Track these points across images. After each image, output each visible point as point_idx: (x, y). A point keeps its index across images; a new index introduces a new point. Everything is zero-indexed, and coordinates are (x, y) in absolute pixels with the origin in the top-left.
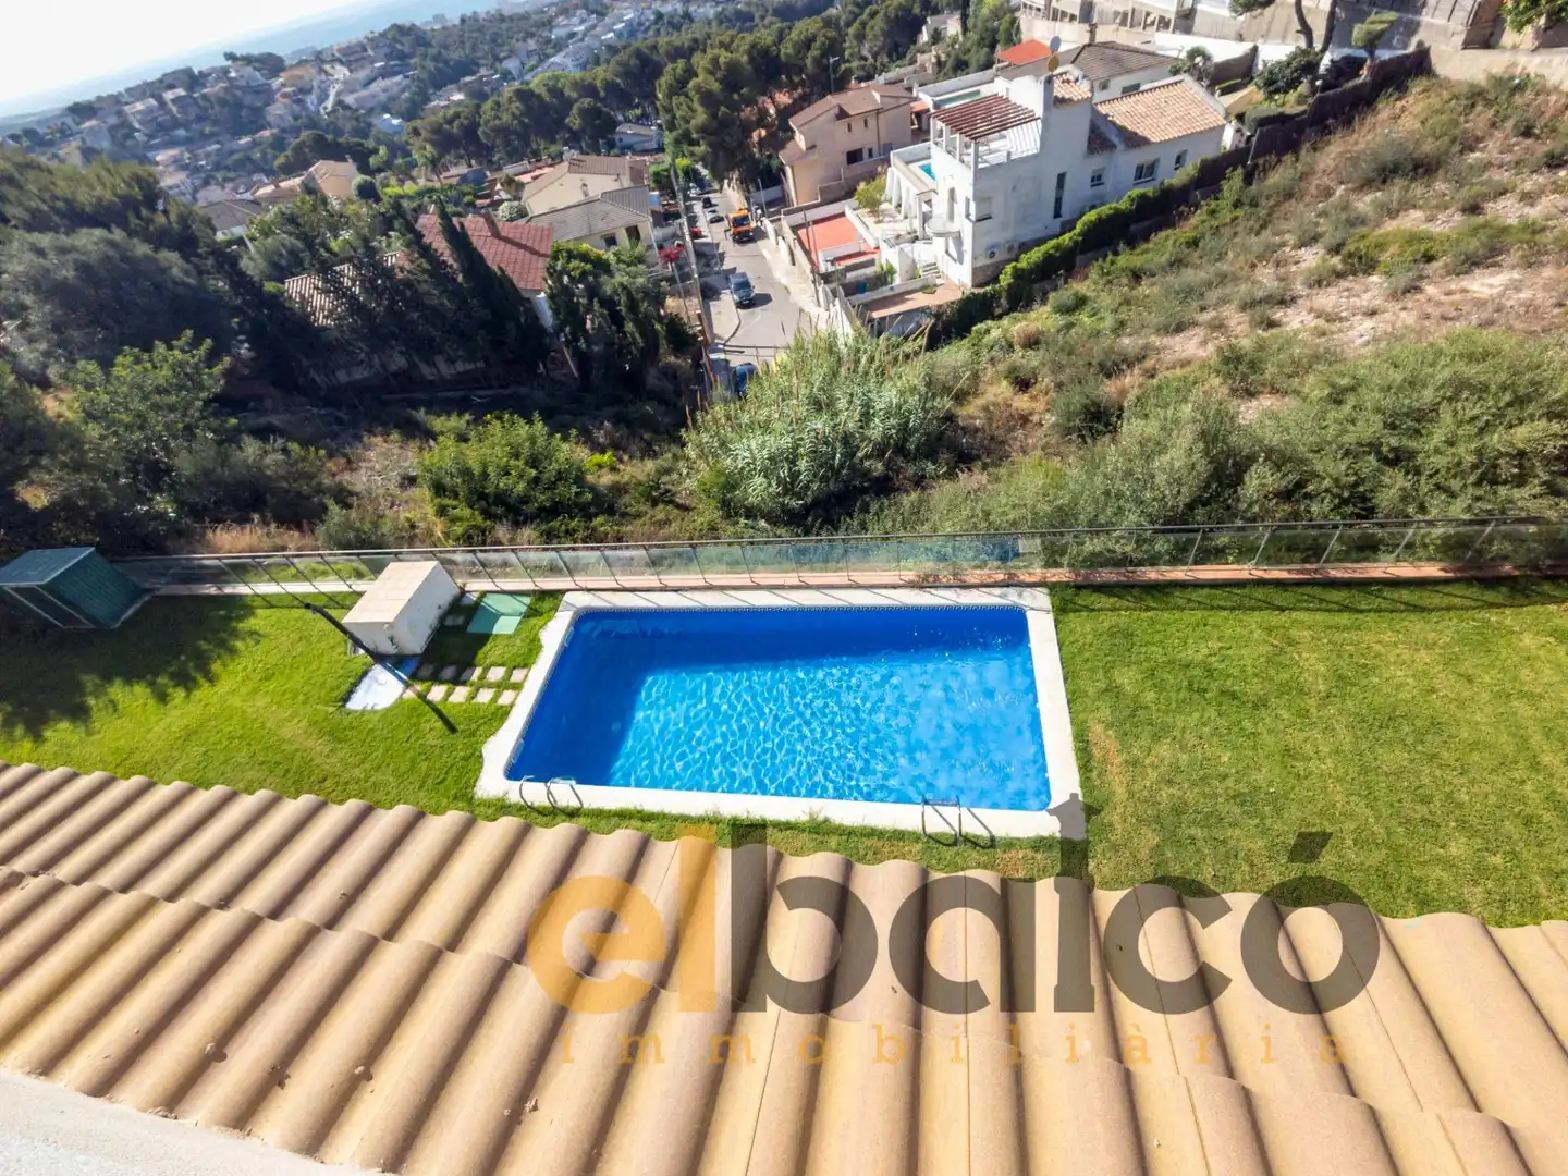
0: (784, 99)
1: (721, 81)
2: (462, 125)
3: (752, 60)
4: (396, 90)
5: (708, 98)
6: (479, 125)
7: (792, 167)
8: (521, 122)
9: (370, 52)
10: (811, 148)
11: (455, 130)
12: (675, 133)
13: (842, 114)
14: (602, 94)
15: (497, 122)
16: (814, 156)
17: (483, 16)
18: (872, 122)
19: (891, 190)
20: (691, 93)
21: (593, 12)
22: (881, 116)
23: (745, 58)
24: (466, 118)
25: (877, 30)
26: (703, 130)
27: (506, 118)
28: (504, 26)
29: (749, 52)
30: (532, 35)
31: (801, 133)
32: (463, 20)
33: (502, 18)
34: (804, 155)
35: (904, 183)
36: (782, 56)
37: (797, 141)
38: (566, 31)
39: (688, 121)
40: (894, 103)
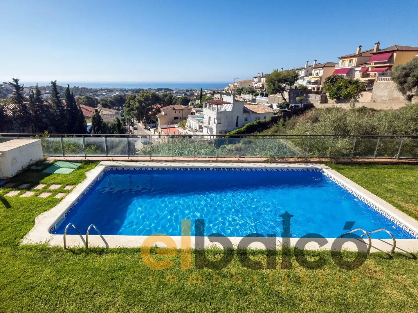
0: (159, 106)
1: (144, 99)
3: (152, 96)
5: (140, 102)
7: (160, 118)
9: (46, 89)
10: (165, 115)
13: (174, 109)
14: (108, 103)
16: (166, 117)
17: (80, 87)
18: (181, 112)
19: (188, 124)
20: (136, 100)
21: (108, 91)
22: (184, 111)
23: (150, 96)
26: (137, 108)
28: (85, 90)
30: (92, 93)
31: (163, 111)
32: (75, 87)
33: (85, 88)
34: (163, 116)
35: (192, 122)
36: (160, 97)
37: (162, 113)
38: (101, 93)
39: (133, 106)
40: (187, 109)
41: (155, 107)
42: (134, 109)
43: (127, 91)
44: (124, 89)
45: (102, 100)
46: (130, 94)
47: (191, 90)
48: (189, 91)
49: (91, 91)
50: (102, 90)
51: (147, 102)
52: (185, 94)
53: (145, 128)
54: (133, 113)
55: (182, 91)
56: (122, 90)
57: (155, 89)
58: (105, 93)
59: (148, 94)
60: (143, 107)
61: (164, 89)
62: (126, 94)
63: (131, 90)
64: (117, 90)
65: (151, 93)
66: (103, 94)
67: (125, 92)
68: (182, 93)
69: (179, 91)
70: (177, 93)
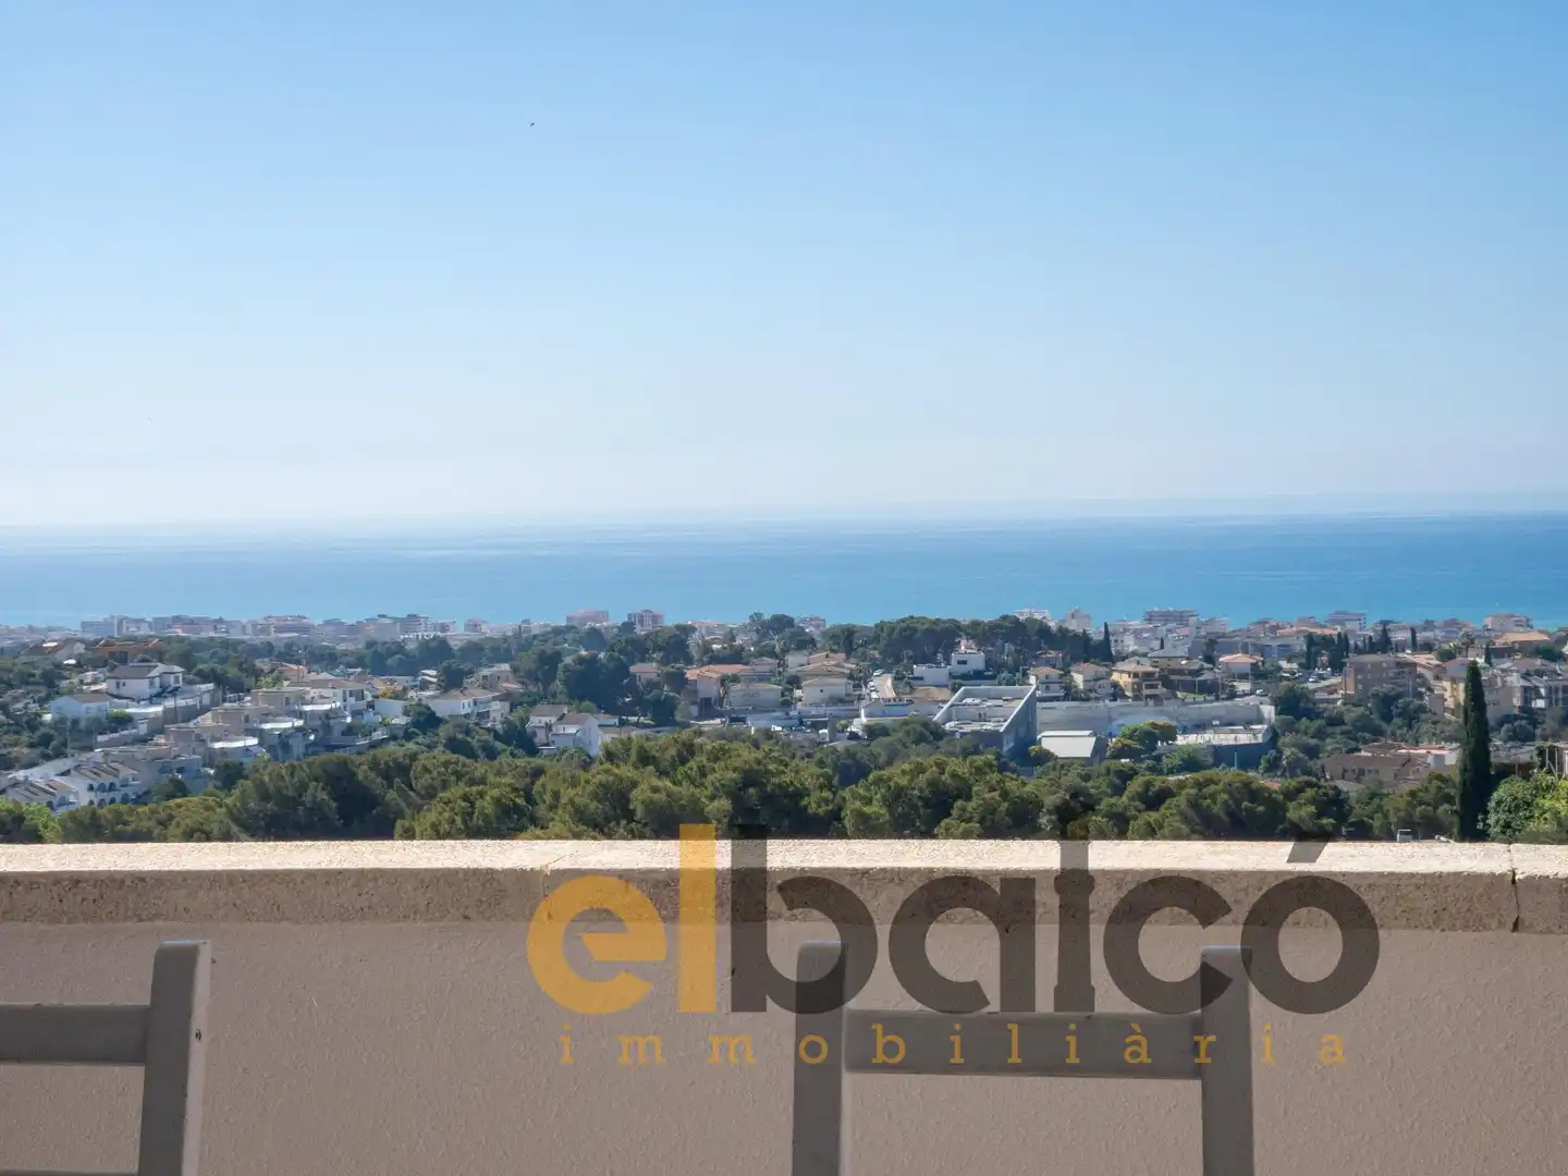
44: (411, 640)
46: (498, 710)
47: (1383, 644)
50: (113, 654)
52: (1294, 706)
55: (1240, 660)
56: (381, 658)
57: (846, 640)
58: (153, 699)
61: (984, 634)
62: (444, 706)
63: (499, 650)
64: (326, 659)
65: (724, 774)
66: (124, 721)
67: (430, 674)
68: (1243, 686)
69: (1210, 659)
70: (1164, 682)
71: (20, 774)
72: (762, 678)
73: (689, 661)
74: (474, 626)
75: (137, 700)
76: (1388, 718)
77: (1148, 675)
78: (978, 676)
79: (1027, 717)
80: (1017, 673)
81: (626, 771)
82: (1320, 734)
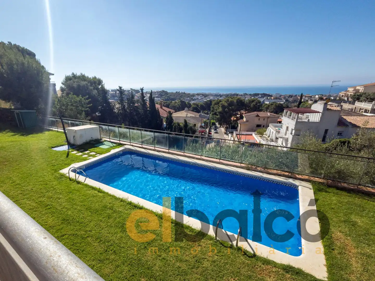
0: (243, 112)
1: (228, 104)
2: (167, 104)
3: (237, 102)
4: (158, 100)
5: (223, 107)
6: (170, 105)
7: (240, 124)
8: (179, 106)
10: (247, 121)
11: (165, 105)
12: (213, 113)
13: (258, 116)
14: (199, 107)
15: (174, 105)
16: (247, 123)
17: (180, 92)
18: (266, 119)
19: (267, 132)
20: (220, 105)
21: (204, 96)
22: (269, 119)
23: (235, 101)
24: (168, 103)
25: (272, 108)
26: (220, 113)
27: (176, 104)
28: (184, 95)
29: (237, 100)
30: (189, 97)
31: (245, 117)
32: (176, 92)
33: (184, 93)
34: (244, 122)
35: (272, 130)
36: (245, 103)
37: (244, 119)
38: (197, 98)
39: (216, 110)
40: (273, 116)
41: (239, 113)
42: (217, 114)
43: (221, 96)
44: (218, 94)
45: (194, 104)
47: (296, 96)
48: (292, 97)
49: (188, 95)
50: (198, 94)
51: (231, 108)
52: (287, 100)
53: (226, 133)
54: (216, 117)
55: (283, 97)
56: (216, 95)
57: (250, 95)
58: (200, 97)
59: (233, 100)
60: (226, 113)
61: (261, 94)
63: (225, 95)
64: (212, 95)
65: (236, 99)
66: (198, 99)
67: (219, 97)
68: (283, 99)
69: (280, 97)
70: (276, 98)
71: (191, 102)
72: (243, 97)
73: (238, 96)
74: (223, 94)
75: (199, 97)
76: (295, 102)
77: (275, 98)
78: (260, 97)
79: (264, 100)
80: (264, 97)
81: (229, 98)
82: (288, 103)
